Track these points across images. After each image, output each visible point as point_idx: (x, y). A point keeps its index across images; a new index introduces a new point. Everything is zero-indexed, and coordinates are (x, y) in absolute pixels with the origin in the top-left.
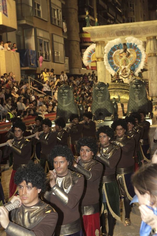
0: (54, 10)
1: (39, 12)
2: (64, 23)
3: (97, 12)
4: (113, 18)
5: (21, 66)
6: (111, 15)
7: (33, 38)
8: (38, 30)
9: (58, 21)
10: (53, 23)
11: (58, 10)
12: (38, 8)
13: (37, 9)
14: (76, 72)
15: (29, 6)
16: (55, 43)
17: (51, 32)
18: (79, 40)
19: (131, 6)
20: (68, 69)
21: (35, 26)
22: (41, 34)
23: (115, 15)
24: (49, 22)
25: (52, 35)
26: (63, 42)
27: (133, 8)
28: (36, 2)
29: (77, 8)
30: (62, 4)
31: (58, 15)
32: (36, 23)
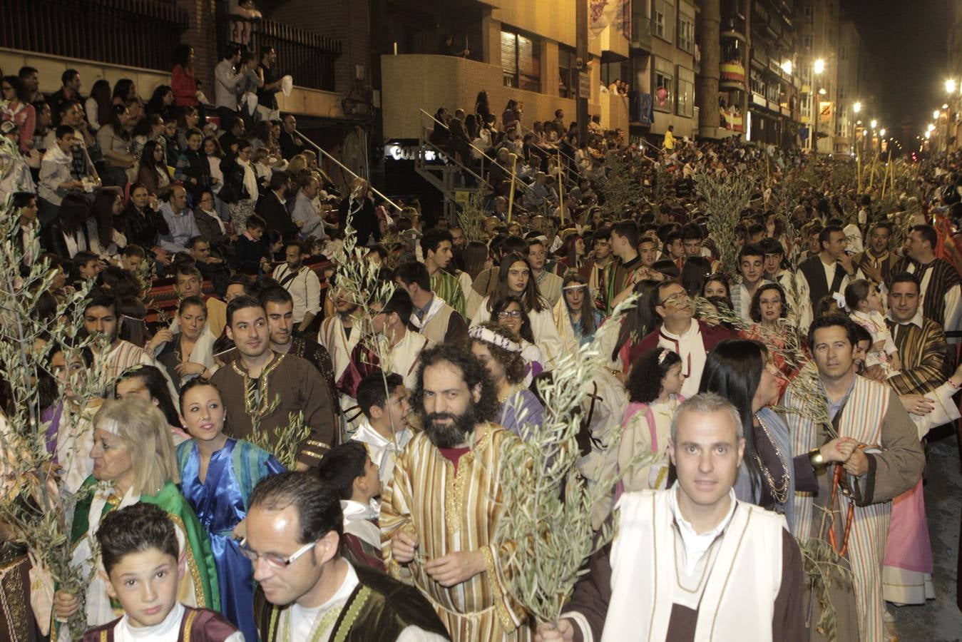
0: (684, 23)
1: (660, 28)
2: (696, 46)
3: (751, 26)
4: (776, 37)
5: (630, 121)
6: (774, 31)
7: (648, 73)
8: (656, 59)
9: (688, 43)
10: (681, 47)
11: (688, 23)
12: (660, 20)
13: (657, 22)
14: (710, 133)
15: (645, 17)
16: (680, 82)
17: (675, 63)
18: (718, 76)
19: (808, 14)
20: (697, 128)
21: (653, 52)
22: (661, 66)
23: (779, 32)
24: (674, 46)
25: (677, 68)
26: (693, 81)
27: (812, 18)
28: (658, 11)
29: (719, 20)
30: (696, 13)
31: (689, 32)
32: (655, 48)
